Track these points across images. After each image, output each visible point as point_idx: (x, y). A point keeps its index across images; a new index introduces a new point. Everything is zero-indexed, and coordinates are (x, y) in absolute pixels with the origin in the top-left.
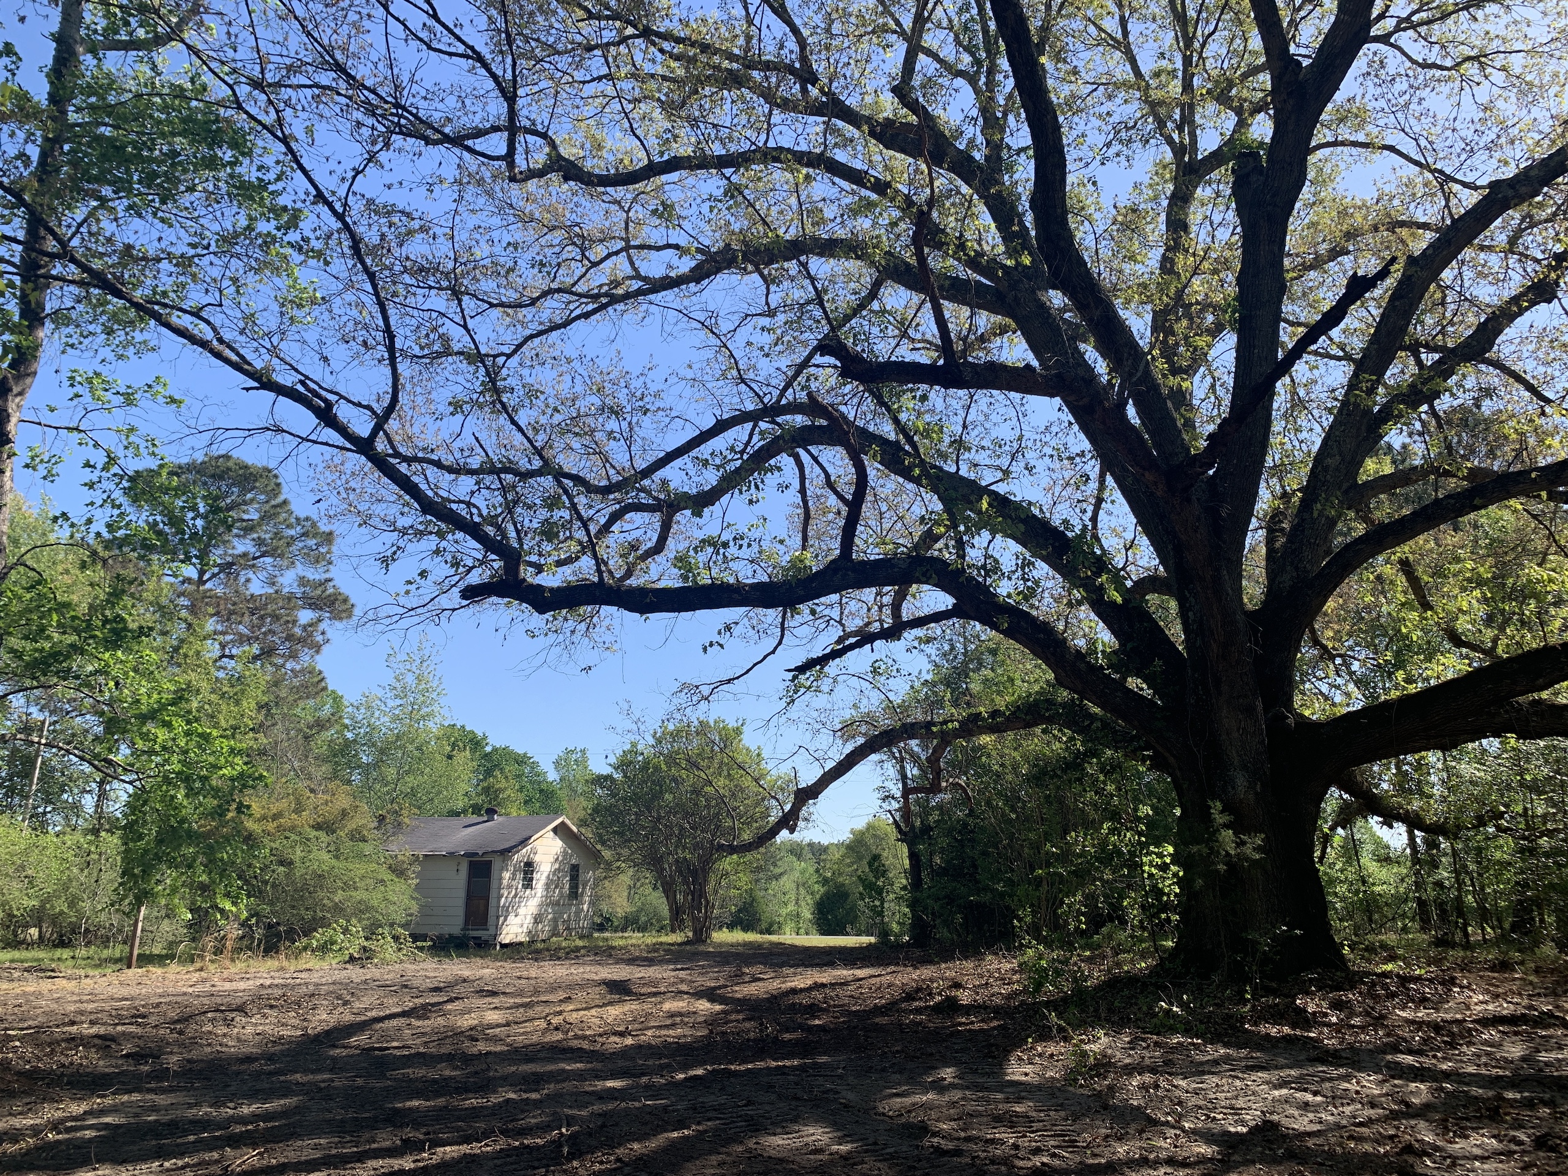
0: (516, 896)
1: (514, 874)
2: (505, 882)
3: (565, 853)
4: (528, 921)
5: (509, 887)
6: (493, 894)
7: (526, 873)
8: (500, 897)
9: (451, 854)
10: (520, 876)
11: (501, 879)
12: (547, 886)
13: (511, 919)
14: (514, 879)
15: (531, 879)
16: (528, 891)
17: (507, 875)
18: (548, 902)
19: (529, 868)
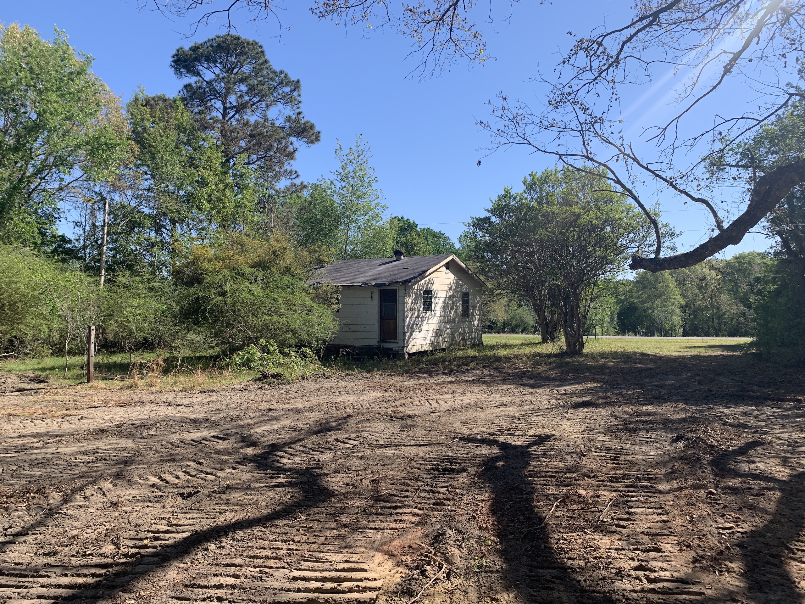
0: (418, 316)
1: (416, 299)
2: (409, 306)
3: (457, 284)
4: (431, 335)
5: (412, 309)
6: (399, 315)
7: (425, 299)
8: (405, 318)
9: (366, 285)
10: (421, 301)
11: (404, 304)
12: (444, 308)
13: (416, 334)
14: (416, 303)
15: (431, 304)
16: (429, 313)
17: (409, 301)
18: (445, 320)
19: (428, 295)
